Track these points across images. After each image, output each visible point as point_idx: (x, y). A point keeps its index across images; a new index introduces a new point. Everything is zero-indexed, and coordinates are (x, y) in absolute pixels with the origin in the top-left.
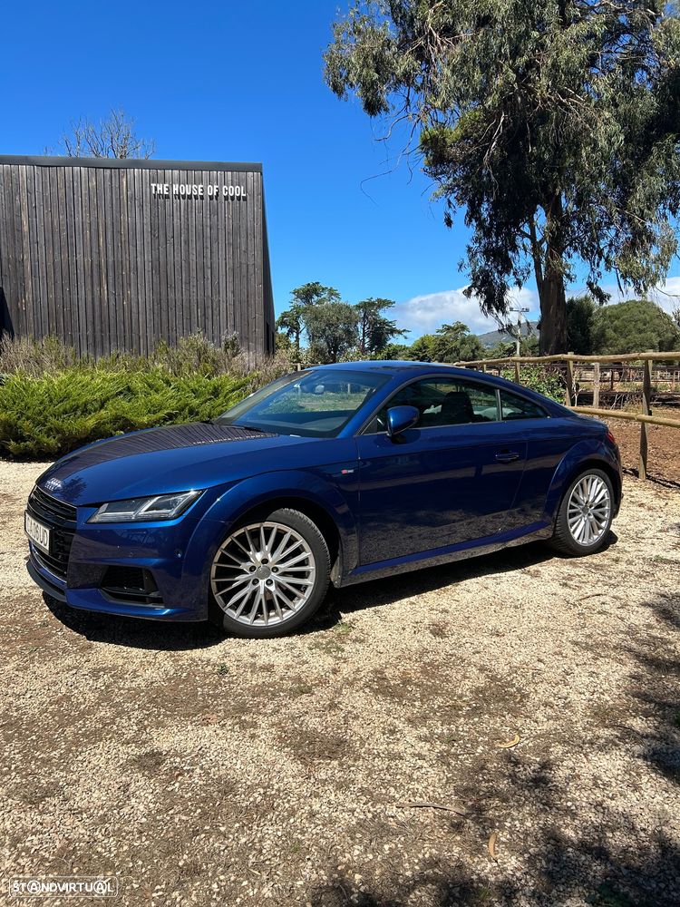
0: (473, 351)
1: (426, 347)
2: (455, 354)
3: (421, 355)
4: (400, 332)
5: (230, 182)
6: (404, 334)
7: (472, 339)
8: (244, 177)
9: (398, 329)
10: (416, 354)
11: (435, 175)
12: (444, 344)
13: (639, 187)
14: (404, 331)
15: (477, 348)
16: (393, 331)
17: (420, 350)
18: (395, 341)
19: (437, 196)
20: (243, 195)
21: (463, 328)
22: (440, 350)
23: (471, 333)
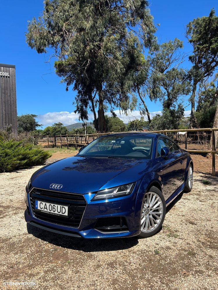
0: (65, 132)
1: (49, 130)
2: (59, 133)
3: (48, 133)
4: (40, 126)
5: (3, 71)
6: (41, 126)
7: (64, 128)
8: (8, 69)
9: (39, 124)
10: (46, 133)
11: (60, 75)
12: (55, 130)
13: (126, 84)
14: (41, 125)
15: (66, 131)
16: (37, 125)
17: (47, 131)
18: (38, 128)
19: (62, 82)
20: (8, 76)
21: (61, 124)
22: (54, 131)
23: (64, 126)
